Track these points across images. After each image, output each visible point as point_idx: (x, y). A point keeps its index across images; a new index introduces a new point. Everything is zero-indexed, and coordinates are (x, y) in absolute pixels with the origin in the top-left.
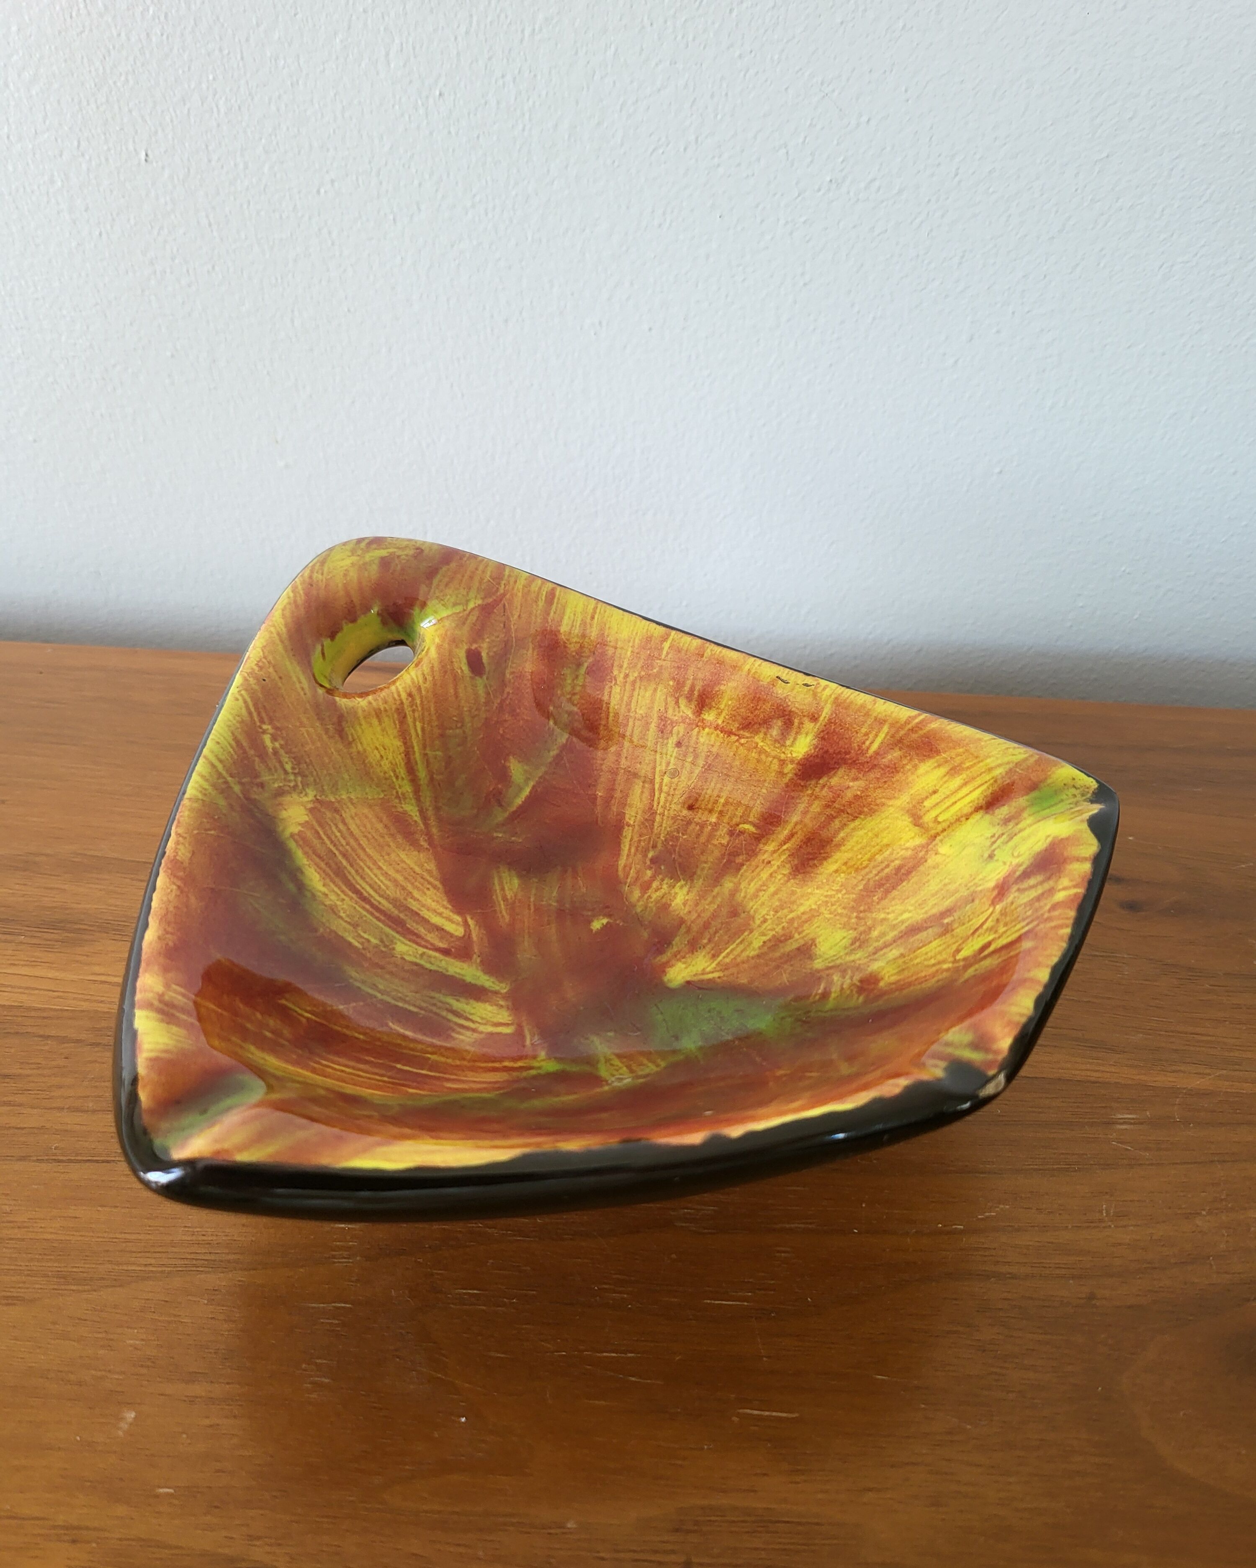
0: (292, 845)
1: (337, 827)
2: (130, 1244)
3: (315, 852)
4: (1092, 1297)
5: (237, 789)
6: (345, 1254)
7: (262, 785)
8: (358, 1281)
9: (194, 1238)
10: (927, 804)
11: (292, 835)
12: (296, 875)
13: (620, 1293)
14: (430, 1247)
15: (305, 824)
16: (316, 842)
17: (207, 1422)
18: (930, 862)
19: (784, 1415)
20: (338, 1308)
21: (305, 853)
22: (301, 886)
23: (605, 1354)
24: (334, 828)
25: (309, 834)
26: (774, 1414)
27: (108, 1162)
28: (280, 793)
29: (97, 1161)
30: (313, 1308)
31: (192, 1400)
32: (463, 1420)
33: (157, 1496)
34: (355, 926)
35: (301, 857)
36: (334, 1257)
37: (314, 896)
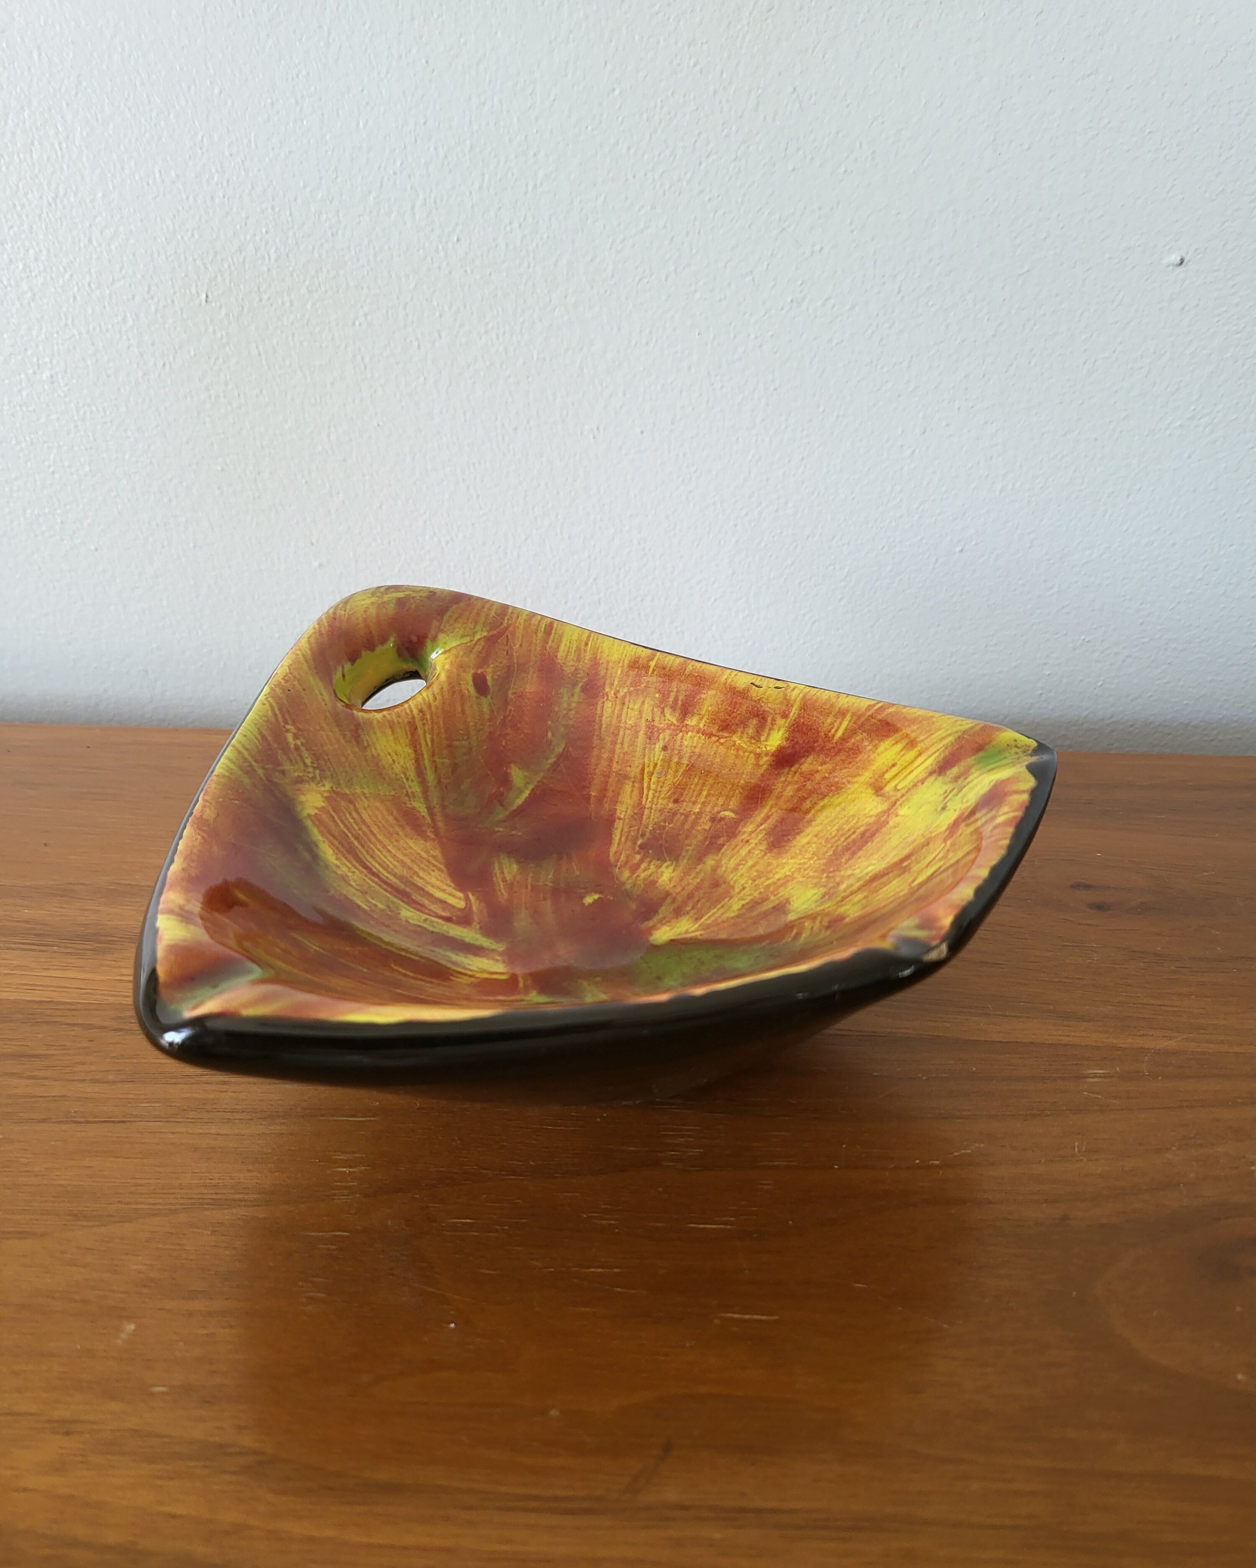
0: (309, 823)
1: (350, 814)
2: (141, 1188)
3: (329, 832)
4: (1065, 1218)
5: (260, 772)
6: (345, 1192)
7: (283, 772)
8: (355, 1213)
9: (202, 1181)
10: (888, 776)
11: (309, 816)
12: (311, 848)
13: (607, 1219)
14: (426, 1185)
15: (321, 809)
16: (331, 824)
17: (203, 1331)
18: (891, 823)
19: (764, 1318)
20: (336, 1236)
21: (321, 832)
22: (315, 857)
23: (592, 1270)
24: (348, 815)
25: (324, 817)
26: (755, 1317)
27: (123, 1122)
28: (300, 781)
29: (114, 1122)
30: (312, 1236)
31: (191, 1314)
32: (452, 1325)
33: (152, 1394)
34: (364, 893)
35: (316, 834)
36: (335, 1195)
37: (327, 866)
